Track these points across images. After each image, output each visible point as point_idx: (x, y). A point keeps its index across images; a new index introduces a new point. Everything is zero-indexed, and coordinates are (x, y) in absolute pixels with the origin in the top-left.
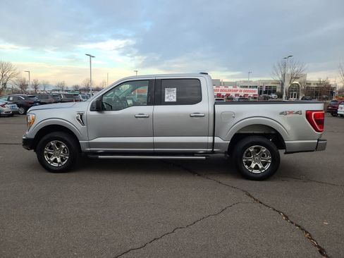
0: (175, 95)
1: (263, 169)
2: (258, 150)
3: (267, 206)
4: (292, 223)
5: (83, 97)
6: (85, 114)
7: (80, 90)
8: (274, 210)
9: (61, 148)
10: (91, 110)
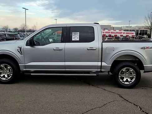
0: (78, 37)
1: (131, 81)
2: (128, 70)
3: (130, 103)
4: (143, 111)
5: (21, 36)
6: (22, 48)
7: (19, 31)
8: (134, 105)
9: (7, 69)
10: (26, 45)
